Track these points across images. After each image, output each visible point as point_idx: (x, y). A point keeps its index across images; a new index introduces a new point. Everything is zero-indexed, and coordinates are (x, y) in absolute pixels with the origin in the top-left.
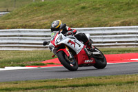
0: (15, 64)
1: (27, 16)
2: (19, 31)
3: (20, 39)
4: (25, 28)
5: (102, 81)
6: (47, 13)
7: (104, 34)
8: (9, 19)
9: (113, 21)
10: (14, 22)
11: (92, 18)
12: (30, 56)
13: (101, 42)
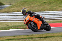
0: (14, 28)
1: (19, 7)
2: (16, 13)
3: (17, 17)
4: (19, 12)
5: (53, 35)
6: (28, 5)
7: (54, 14)
8: (11, 8)
9: (58, 8)
10: (13, 10)
11: (48, 7)
12: (21, 25)
13: (53, 18)
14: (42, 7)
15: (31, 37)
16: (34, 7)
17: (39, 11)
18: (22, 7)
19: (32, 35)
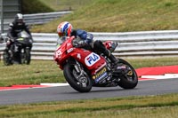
6: (121, 12)
8: (72, 19)
10: (78, 24)
16: (137, 17)
17: (153, 29)
18: (102, 16)
19: (130, 96)
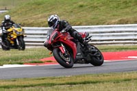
0: (14, 62)
13: (98, 41)
14: (74, 17)
15: (51, 82)
18: (30, 15)
